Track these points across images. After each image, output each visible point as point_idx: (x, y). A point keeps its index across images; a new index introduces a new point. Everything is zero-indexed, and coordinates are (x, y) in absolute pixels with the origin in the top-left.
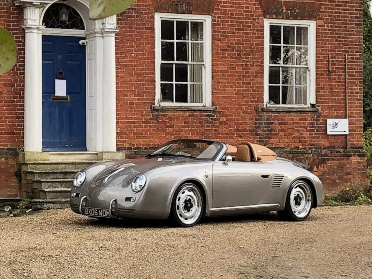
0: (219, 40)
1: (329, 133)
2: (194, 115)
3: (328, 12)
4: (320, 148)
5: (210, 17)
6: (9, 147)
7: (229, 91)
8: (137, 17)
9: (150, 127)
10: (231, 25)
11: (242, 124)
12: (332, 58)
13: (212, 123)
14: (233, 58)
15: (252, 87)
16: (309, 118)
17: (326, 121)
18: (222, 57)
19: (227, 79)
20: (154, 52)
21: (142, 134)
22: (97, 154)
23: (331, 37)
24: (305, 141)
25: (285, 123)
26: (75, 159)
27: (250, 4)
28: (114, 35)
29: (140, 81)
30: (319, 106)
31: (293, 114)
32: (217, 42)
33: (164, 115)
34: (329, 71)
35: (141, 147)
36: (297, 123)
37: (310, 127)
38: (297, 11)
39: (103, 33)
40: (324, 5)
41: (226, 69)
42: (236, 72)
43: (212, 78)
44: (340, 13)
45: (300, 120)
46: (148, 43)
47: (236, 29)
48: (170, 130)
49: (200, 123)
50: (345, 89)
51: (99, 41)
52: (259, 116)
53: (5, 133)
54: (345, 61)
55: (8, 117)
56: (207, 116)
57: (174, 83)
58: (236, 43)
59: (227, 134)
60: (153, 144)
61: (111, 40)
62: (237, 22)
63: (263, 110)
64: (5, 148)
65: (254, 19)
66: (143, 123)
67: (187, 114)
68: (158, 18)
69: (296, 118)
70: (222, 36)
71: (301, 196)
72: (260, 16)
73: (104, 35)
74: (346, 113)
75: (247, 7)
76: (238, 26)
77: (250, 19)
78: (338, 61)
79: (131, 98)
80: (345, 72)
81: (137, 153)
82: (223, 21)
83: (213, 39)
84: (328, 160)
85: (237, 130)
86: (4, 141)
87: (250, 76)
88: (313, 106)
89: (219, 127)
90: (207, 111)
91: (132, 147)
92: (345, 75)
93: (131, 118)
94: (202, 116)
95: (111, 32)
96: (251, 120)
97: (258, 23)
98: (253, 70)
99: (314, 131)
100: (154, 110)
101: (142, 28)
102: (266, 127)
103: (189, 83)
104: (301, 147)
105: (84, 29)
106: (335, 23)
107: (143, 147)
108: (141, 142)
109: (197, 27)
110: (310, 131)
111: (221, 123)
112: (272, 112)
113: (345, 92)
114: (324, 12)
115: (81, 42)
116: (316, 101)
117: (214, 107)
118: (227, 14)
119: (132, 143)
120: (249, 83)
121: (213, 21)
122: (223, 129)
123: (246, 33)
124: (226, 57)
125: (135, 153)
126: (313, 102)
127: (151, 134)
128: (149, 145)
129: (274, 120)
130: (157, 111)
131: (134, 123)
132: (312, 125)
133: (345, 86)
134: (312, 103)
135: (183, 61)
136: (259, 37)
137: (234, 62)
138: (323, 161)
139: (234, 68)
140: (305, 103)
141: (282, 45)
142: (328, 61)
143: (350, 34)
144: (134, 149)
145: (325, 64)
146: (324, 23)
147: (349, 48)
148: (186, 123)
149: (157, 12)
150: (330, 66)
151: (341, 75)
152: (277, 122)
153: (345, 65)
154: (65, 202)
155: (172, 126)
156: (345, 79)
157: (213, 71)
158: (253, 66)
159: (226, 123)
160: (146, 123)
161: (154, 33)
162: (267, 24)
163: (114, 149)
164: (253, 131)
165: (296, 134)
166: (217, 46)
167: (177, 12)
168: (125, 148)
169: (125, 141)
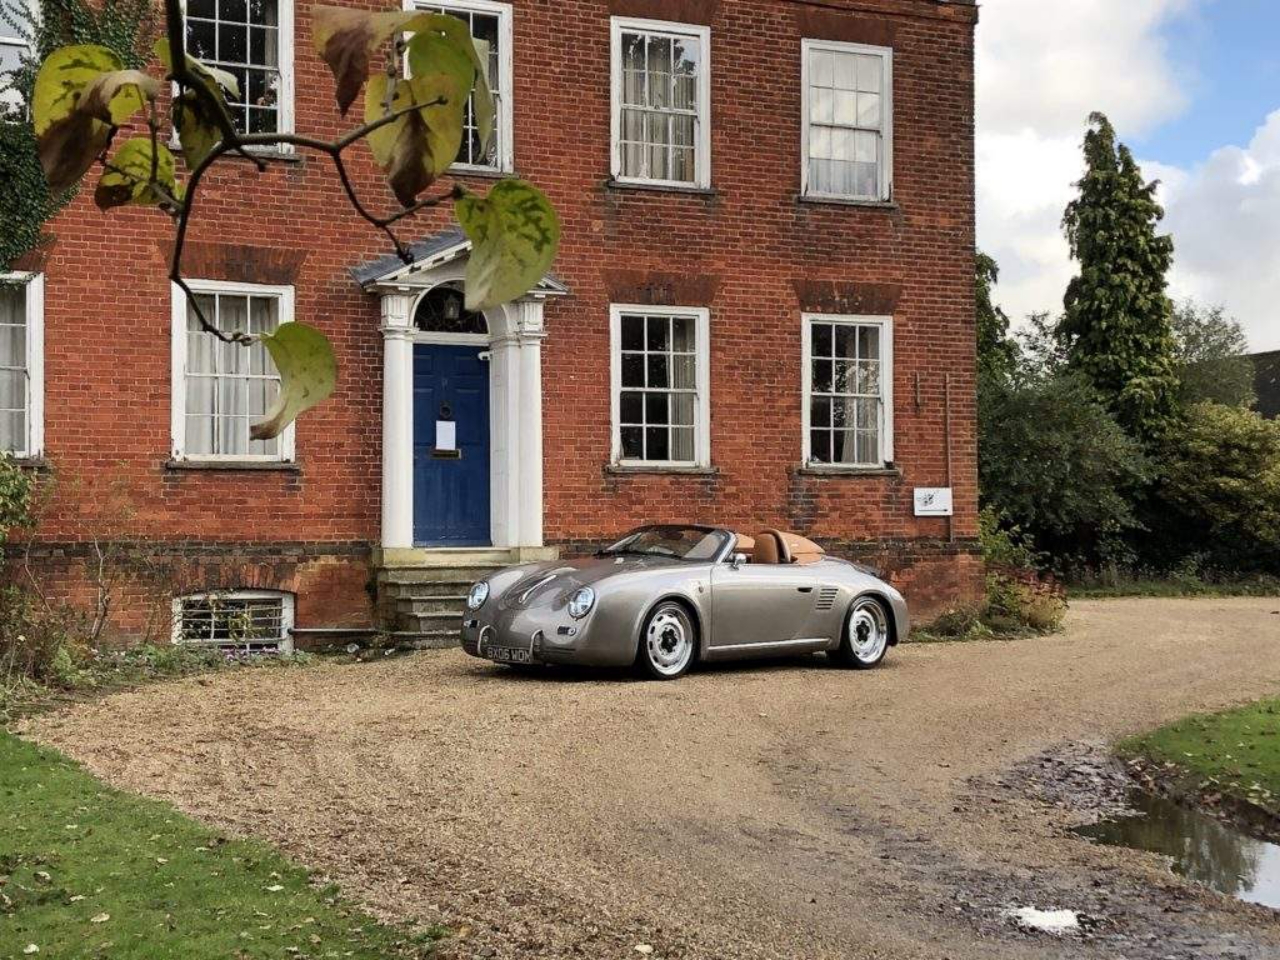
0: (722, 350)
1: (917, 513)
2: (679, 483)
3: (913, 301)
4: (904, 540)
5: (706, 310)
6: (355, 539)
7: (741, 439)
8: (579, 310)
9: (602, 503)
10: (743, 324)
11: (764, 497)
12: (921, 380)
13: (711, 496)
14: (746, 382)
15: (781, 433)
16: (882, 488)
17: (912, 492)
18: (728, 381)
19: (737, 418)
20: (609, 372)
21: (588, 515)
22: (509, 551)
23: (919, 345)
24: (877, 528)
25: (839, 496)
26: (471, 561)
27: (777, 288)
28: (538, 342)
29: (584, 422)
30: (899, 466)
31: (855, 481)
32: (719, 354)
33: (626, 483)
34: (917, 405)
35: (587, 538)
36: (862, 496)
37: (884, 502)
38: (860, 299)
39: (521, 339)
40: (906, 288)
41: (735, 401)
42: (754, 406)
43: (712, 416)
44: (936, 302)
45: (866, 490)
46: (598, 357)
47: (752, 332)
48: (638, 508)
49: (691, 496)
50: (945, 436)
51: (512, 353)
52: (794, 483)
53: (349, 515)
54: (945, 387)
55: (353, 488)
56: (702, 483)
57: (645, 425)
58: (753, 356)
59: (736, 515)
60: (606, 534)
61: (535, 353)
62: (754, 319)
63: (801, 473)
64: (349, 541)
65: (786, 314)
66: (590, 496)
67: (667, 480)
68: (616, 312)
69: (859, 486)
70: (728, 343)
71: (868, 625)
72: (794, 307)
73: (522, 342)
74: (947, 478)
75: (771, 293)
76: (756, 325)
77: (777, 313)
78: (932, 387)
79: (570, 452)
80: (945, 405)
81: (578, 549)
82: (729, 317)
83: (713, 349)
84: (917, 560)
85: (754, 508)
86: (347, 530)
87: (777, 414)
88: (889, 465)
89: (724, 503)
90: (702, 475)
91: (571, 539)
92: (945, 411)
93: (568, 489)
94: (693, 483)
95: (534, 337)
96: (780, 490)
97: (791, 320)
98: (783, 403)
99: (891, 509)
100: (608, 472)
101: (589, 331)
102: (806, 503)
103: (670, 426)
104: (869, 538)
105: (486, 332)
106: (926, 320)
107: (590, 539)
108: (586, 531)
109: (685, 327)
110: (883, 509)
111: (726, 496)
112: (817, 476)
113: (946, 442)
114: (905, 301)
115: (481, 355)
116: (895, 457)
117: (715, 468)
118: (737, 305)
119: (571, 532)
120: (776, 426)
121: (711, 317)
122: (732, 508)
123: (770, 338)
124: (736, 381)
125: (575, 549)
126: (890, 458)
127: (604, 515)
128: (600, 534)
129: (820, 490)
130: (615, 474)
131: (574, 496)
132: (888, 499)
133: (945, 429)
134: (888, 460)
135: (659, 386)
136: (793, 346)
137: (750, 388)
138: (908, 563)
139: (750, 400)
140: (875, 461)
141: (834, 358)
142: (915, 386)
143: (953, 340)
144: (574, 542)
145: (909, 392)
146: (908, 319)
147: (952, 363)
148: (665, 496)
149: (613, 302)
150: (919, 395)
151: (939, 411)
152: (825, 494)
153: (945, 393)
154: (453, 636)
155: (641, 502)
156: (945, 417)
157: (712, 405)
158: (782, 395)
159: (735, 496)
160: (594, 496)
161: (609, 339)
162: (807, 321)
163: (539, 542)
164: (783, 509)
165: (860, 516)
166: (719, 360)
167: (648, 302)
168: (558, 541)
169: (559, 529)
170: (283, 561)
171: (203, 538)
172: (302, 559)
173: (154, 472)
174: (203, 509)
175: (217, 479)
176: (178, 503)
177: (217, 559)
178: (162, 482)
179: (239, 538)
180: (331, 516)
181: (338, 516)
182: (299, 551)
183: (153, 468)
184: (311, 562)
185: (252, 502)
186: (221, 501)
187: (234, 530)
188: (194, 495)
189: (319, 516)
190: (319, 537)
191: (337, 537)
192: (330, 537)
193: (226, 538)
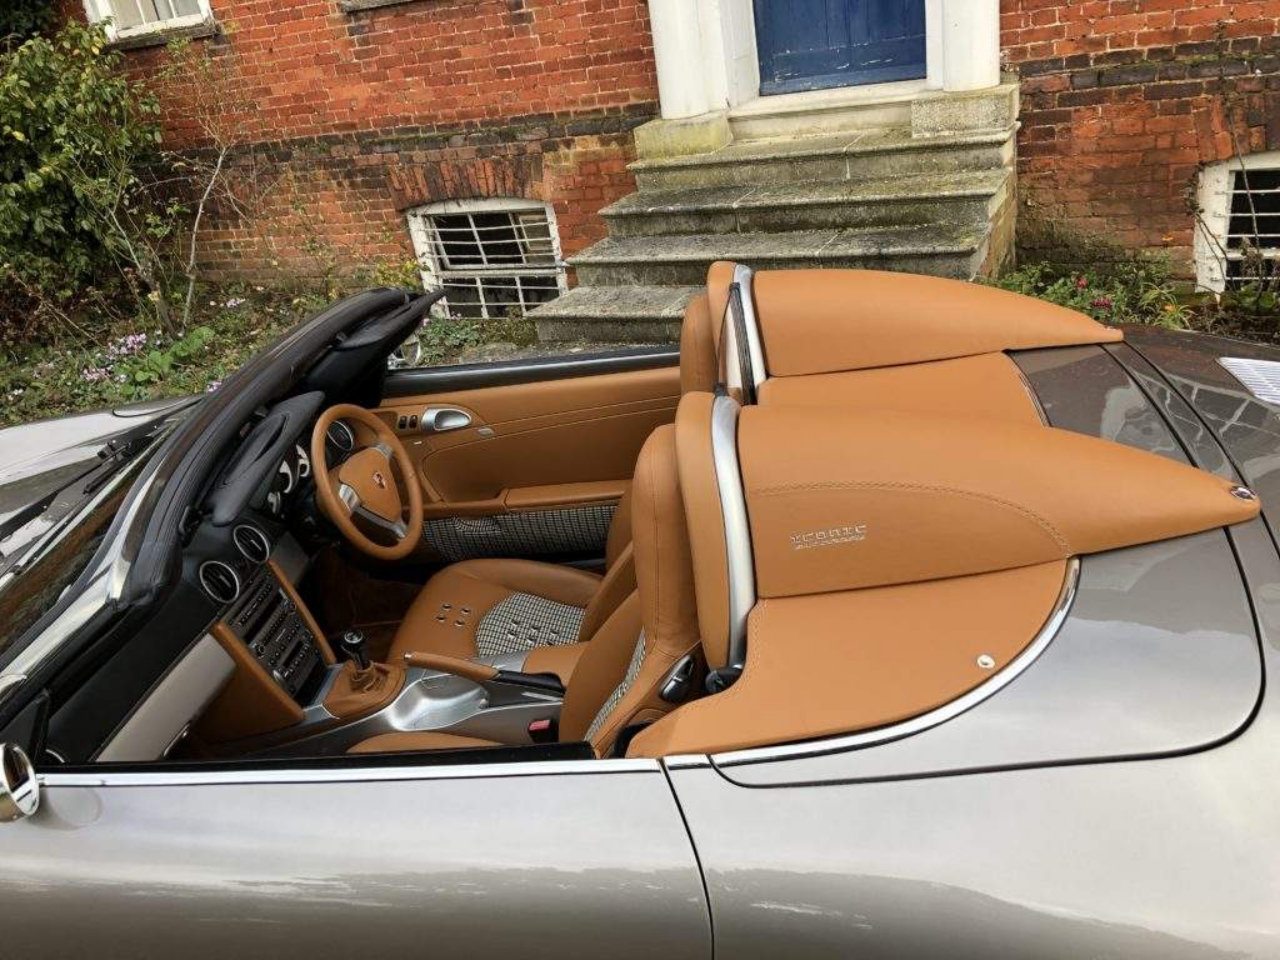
6: (633, 101)
26: (843, 127)
35: (1136, 47)
60: (1195, 31)
64: (622, 105)
81: (1104, 80)
86: (615, 85)
91: (1092, 54)
107: (1146, 49)
108: (1135, 27)
119: (1093, 35)
125: (1093, 79)
128: (1175, 34)
144: (1098, 60)
168: (1056, 63)
169: (1058, 32)
170: (522, 151)
171: (416, 120)
172: (548, 146)
173: (333, 21)
174: (407, 73)
175: (413, 19)
176: (374, 69)
177: (434, 154)
178: (347, 37)
179: (462, 115)
180: (586, 62)
181: (600, 60)
182: (540, 132)
183: (332, 15)
184: (563, 150)
185: (467, 54)
186: (425, 57)
187: (450, 104)
188: (391, 52)
189: (567, 64)
190: (573, 102)
191: (604, 100)
192: (591, 101)
193: (445, 117)
